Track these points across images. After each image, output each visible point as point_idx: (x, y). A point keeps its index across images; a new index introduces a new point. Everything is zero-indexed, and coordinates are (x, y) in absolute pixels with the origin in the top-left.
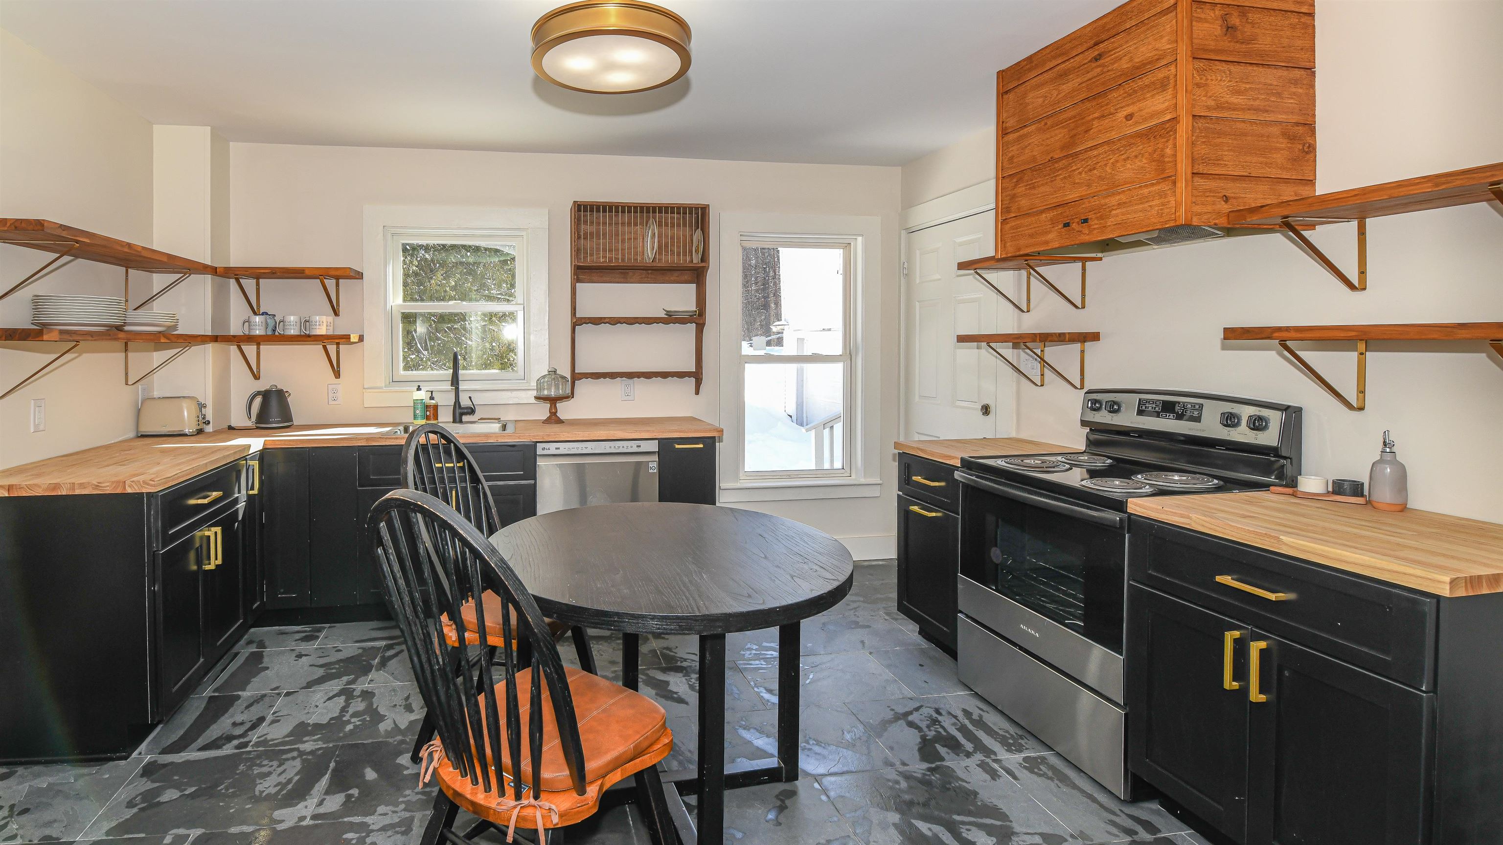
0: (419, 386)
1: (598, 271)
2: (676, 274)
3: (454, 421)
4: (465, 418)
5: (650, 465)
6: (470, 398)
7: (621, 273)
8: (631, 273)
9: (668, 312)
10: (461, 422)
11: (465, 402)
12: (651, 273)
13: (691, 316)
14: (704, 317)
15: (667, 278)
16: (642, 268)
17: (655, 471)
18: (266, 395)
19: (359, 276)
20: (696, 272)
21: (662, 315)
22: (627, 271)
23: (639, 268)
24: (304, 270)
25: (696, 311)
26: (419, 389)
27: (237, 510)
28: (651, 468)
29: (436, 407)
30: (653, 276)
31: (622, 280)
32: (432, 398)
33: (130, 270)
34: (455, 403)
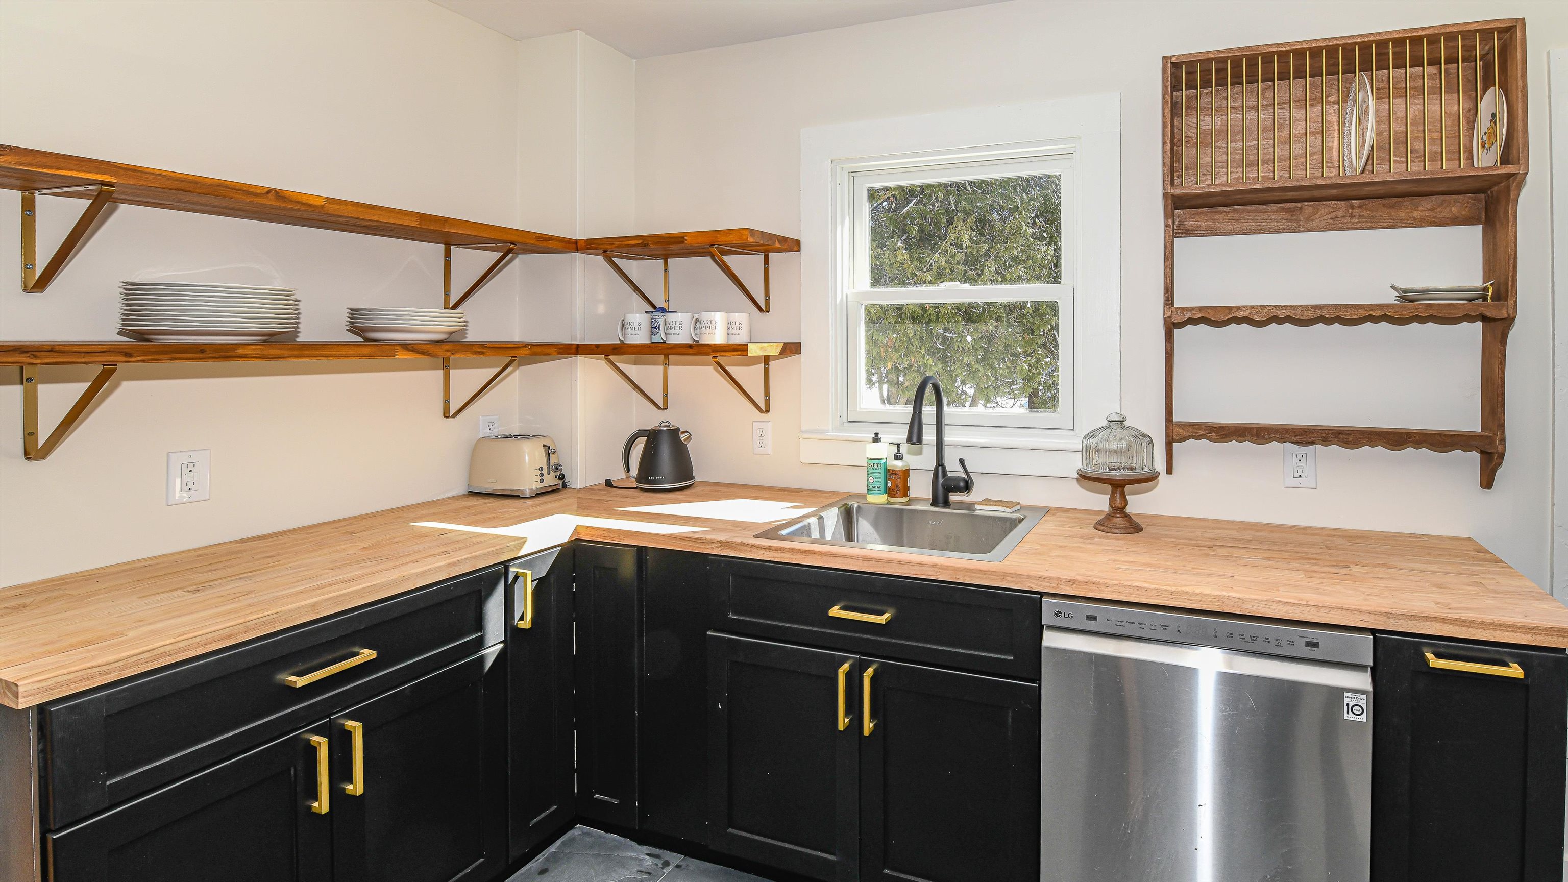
0: (877, 435)
1: (1228, 209)
2: (1427, 203)
3: (934, 503)
4: (954, 497)
5: (1346, 701)
6: (962, 462)
7: (1287, 210)
8: (1308, 208)
9: (1405, 291)
10: (946, 504)
11: (953, 469)
12: (1360, 207)
13: (1470, 300)
14: (1511, 302)
15: (1403, 215)
16: (1334, 192)
17: (1363, 718)
18: (653, 437)
19: (793, 245)
20: (1482, 196)
21: (1391, 298)
22: (1299, 205)
23: (1325, 193)
24: (683, 238)
25: (1485, 289)
26: (876, 439)
27: (482, 659)
28: (1350, 709)
29: (906, 473)
30: (1365, 213)
31: (1286, 225)
32: (898, 457)
33: (453, 249)
34: (936, 469)
